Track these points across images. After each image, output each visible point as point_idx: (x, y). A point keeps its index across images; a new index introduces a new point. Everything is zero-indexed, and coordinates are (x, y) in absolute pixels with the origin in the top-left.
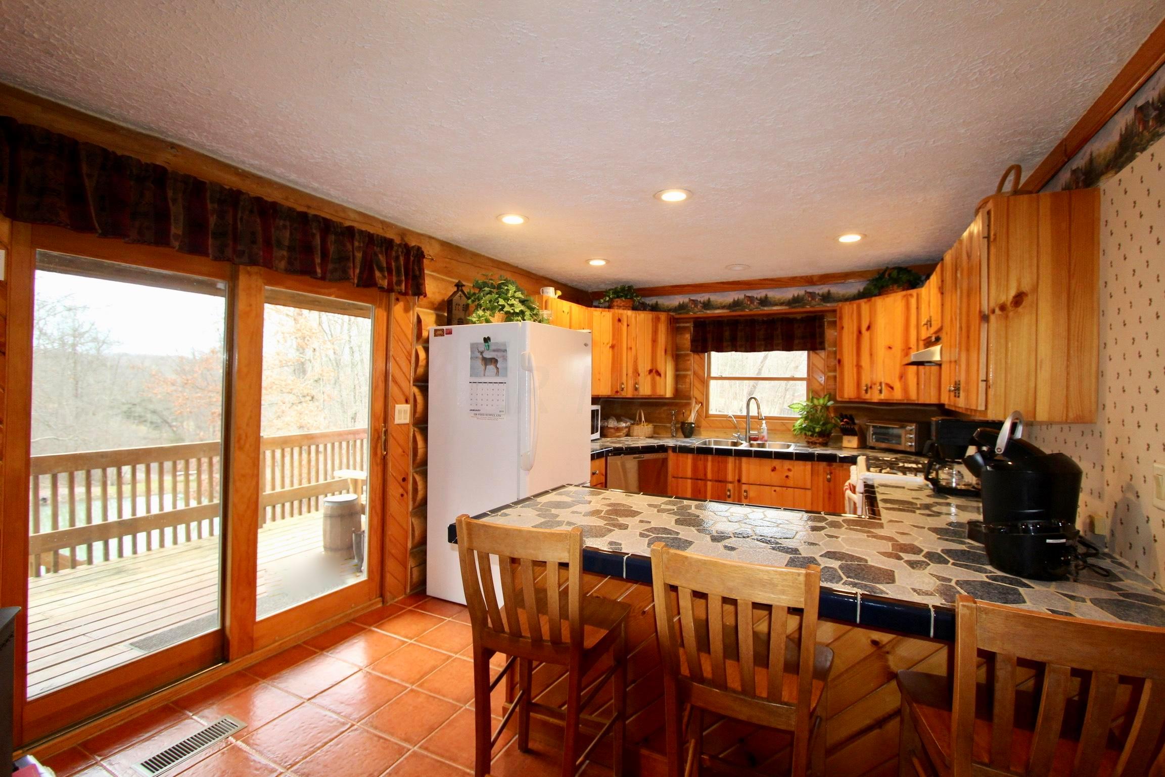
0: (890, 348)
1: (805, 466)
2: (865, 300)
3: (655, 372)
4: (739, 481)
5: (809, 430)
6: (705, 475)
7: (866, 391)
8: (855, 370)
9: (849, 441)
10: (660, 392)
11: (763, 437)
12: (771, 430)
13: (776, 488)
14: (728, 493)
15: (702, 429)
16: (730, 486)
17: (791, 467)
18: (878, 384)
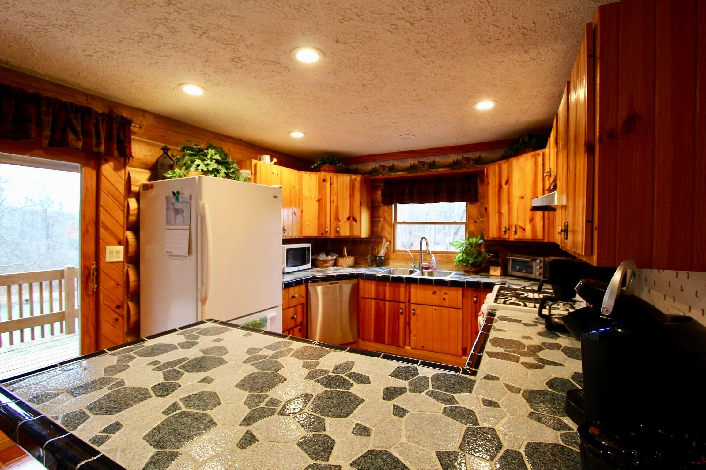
0: (522, 197)
1: (457, 290)
2: (504, 161)
3: (352, 219)
4: (409, 301)
5: (465, 262)
6: (385, 296)
7: (505, 232)
8: (497, 216)
9: (495, 271)
10: (356, 233)
11: (433, 267)
12: (439, 261)
13: (436, 308)
14: (401, 311)
15: (390, 261)
16: (402, 305)
17: (446, 292)
18: (513, 227)
